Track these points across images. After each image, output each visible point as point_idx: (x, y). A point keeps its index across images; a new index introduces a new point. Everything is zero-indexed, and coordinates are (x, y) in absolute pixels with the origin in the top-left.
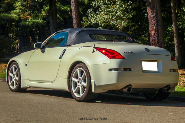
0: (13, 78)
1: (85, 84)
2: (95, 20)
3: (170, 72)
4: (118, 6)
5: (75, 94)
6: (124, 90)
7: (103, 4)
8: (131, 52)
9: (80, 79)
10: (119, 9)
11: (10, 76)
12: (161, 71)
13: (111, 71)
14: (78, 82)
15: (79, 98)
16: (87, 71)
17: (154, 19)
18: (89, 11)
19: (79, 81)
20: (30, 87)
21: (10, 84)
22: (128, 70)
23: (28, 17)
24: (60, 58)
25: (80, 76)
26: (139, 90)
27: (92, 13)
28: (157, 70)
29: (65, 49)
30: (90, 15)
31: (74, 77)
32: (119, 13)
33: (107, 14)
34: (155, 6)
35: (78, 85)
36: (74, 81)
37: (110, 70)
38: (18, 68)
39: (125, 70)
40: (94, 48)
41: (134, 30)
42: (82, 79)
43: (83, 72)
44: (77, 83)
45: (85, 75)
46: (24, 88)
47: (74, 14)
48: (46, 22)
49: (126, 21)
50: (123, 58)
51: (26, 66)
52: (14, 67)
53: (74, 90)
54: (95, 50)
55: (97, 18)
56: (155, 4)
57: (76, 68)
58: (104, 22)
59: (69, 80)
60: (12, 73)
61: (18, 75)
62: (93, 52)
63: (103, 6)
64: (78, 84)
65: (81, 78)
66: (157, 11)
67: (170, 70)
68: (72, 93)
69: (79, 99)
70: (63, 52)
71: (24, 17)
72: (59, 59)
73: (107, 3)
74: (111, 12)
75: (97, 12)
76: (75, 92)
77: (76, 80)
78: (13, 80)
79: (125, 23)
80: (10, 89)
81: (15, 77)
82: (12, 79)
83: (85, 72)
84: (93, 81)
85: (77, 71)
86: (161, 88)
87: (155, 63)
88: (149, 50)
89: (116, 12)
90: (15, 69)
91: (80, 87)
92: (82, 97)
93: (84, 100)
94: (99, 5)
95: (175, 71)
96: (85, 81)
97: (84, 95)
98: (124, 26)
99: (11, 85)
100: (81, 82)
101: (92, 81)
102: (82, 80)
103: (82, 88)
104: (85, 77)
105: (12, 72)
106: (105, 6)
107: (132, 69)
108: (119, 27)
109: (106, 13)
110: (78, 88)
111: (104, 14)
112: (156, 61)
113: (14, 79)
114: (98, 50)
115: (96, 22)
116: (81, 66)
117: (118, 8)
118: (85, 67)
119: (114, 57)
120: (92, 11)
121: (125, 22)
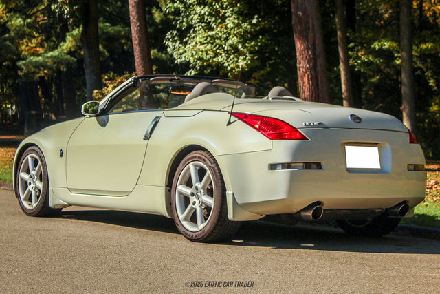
0: (30, 184)
1: (210, 201)
2: (181, 54)
3: (409, 170)
4: (230, 25)
5: (185, 223)
6: (303, 214)
7: (198, 22)
8: (320, 124)
9: (197, 188)
10: (232, 32)
11: (22, 179)
12: (389, 167)
13: (275, 169)
14: (193, 194)
15: (195, 234)
16: (214, 170)
17: (308, 52)
18: (168, 35)
19: (195, 192)
20: (70, 205)
21: (22, 197)
22: (315, 166)
23: (38, 49)
24: (147, 138)
25: (197, 182)
26: (338, 213)
27: (176, 41)
28: (379, 167)
29: (157, 118)
30: (170, 44)
31: (181, 184)
32: (234, 40)
33: (208, 43)
34: (311, 24)
35: (192, 202)
36: (180, 193)
37: (273, 167)
38: (42, 161)
39: (308, 166)
40: (232, 113)
41: (262, 75)
42: (203, 188)
43: (205, 171)
44: (190, 197)
45: (209, 177)
46: (57, 207)
47: (137, 42)
48: (75, 59)
49: (247, 56)
50: (303, 138)
51: (61, 156)
52: (32, 157)
53: (183, 213)
54: (233, 119)
55: (185, 52)
56: (311, 21)
57: (186, 162)
58: (200, 59)
59: (170, 191)
60: (28, 172)
61: (43, 176)
62: (229, 123)
63: (199, 26)
64: (192, 199)
65: (200, 185)
66: (314, 36)
67: (409, 165)
68: (177, 222)
69: (196, 236)
70: (154, 122)
71: (28, 50)
72: (144, 139)
73: (207, 19)
74: (215, 39)
75: (187, 39)
76: (185, 219)
77: (188, 191)
78: (30, 187)
79: (245, 62)
80: (23, 210)
81: (34, 182)
82: (27, 187)
83: (209, 172)
84: (232, 192)
85: (189, 169)
86: (387, 209)
87: (375, 150)
88: (359, 119)
89: (226, 39)
90: (36, 163)
91: (197, 206)
92: (204, 232)
93: (207, 237)
94: (190, 23)
95: (416, 168)
96: (210, 192)
97: (208, 226)
98: (243, 68)
99: (25, 200)
100: (199, 194)
101: (229, 193)
102: (202, 191)
103: (202, 210)
104: (211, 184)
105: (26, 169)
106: (203, 25)
107: (323, 164)
108: (232, 69)
109: (206, 40)
110: (192, 208)
111: (201, 42)
112: (376, 144)
113: (32, 185)
114: (240, 119)
115: (183, 59)
116: (199, 157)
117: (231, 30)
118: (211, 159)
119: (280, 136)
120: (175, 37)
121: (245, 59)
